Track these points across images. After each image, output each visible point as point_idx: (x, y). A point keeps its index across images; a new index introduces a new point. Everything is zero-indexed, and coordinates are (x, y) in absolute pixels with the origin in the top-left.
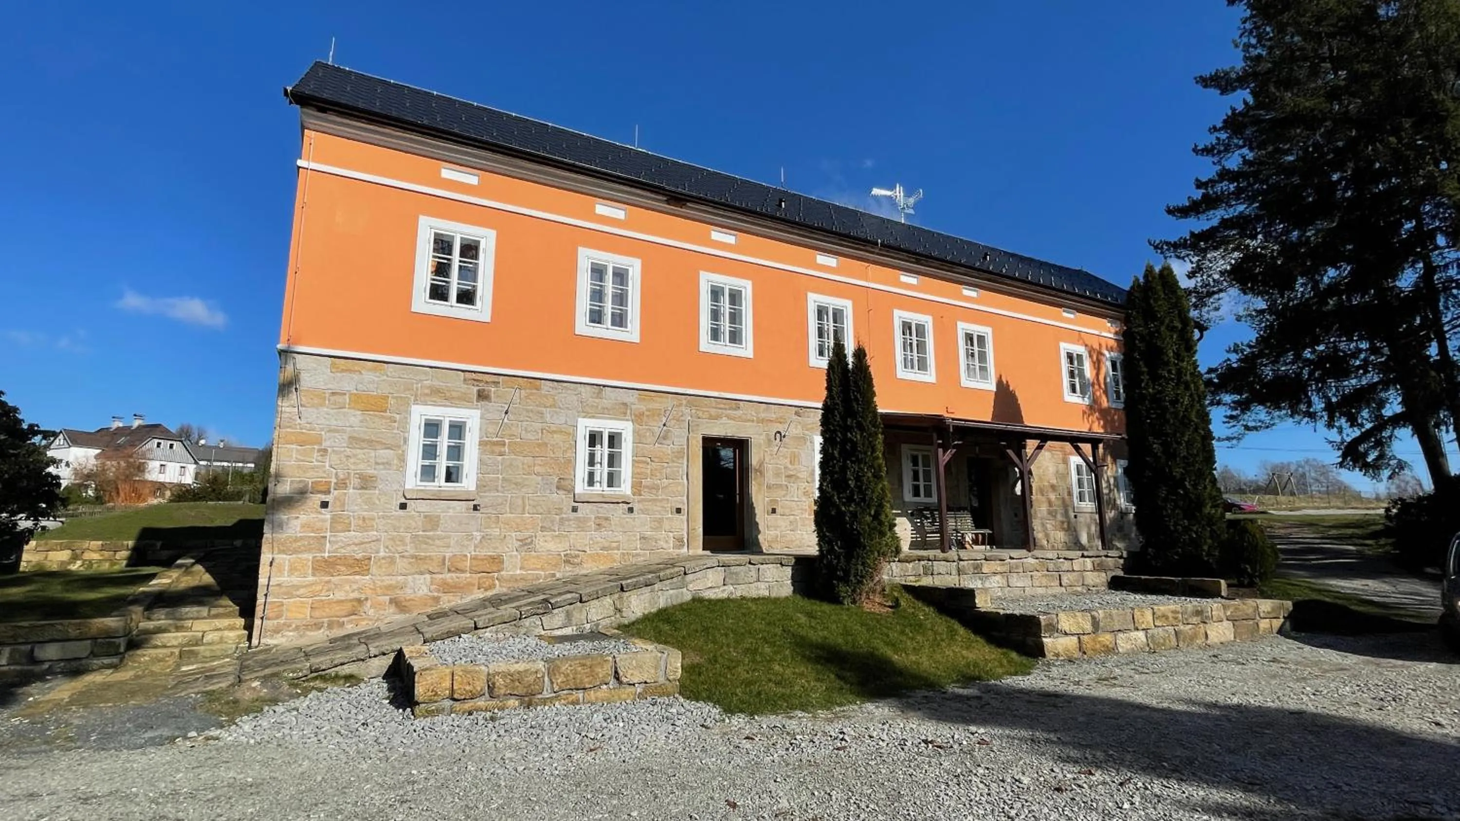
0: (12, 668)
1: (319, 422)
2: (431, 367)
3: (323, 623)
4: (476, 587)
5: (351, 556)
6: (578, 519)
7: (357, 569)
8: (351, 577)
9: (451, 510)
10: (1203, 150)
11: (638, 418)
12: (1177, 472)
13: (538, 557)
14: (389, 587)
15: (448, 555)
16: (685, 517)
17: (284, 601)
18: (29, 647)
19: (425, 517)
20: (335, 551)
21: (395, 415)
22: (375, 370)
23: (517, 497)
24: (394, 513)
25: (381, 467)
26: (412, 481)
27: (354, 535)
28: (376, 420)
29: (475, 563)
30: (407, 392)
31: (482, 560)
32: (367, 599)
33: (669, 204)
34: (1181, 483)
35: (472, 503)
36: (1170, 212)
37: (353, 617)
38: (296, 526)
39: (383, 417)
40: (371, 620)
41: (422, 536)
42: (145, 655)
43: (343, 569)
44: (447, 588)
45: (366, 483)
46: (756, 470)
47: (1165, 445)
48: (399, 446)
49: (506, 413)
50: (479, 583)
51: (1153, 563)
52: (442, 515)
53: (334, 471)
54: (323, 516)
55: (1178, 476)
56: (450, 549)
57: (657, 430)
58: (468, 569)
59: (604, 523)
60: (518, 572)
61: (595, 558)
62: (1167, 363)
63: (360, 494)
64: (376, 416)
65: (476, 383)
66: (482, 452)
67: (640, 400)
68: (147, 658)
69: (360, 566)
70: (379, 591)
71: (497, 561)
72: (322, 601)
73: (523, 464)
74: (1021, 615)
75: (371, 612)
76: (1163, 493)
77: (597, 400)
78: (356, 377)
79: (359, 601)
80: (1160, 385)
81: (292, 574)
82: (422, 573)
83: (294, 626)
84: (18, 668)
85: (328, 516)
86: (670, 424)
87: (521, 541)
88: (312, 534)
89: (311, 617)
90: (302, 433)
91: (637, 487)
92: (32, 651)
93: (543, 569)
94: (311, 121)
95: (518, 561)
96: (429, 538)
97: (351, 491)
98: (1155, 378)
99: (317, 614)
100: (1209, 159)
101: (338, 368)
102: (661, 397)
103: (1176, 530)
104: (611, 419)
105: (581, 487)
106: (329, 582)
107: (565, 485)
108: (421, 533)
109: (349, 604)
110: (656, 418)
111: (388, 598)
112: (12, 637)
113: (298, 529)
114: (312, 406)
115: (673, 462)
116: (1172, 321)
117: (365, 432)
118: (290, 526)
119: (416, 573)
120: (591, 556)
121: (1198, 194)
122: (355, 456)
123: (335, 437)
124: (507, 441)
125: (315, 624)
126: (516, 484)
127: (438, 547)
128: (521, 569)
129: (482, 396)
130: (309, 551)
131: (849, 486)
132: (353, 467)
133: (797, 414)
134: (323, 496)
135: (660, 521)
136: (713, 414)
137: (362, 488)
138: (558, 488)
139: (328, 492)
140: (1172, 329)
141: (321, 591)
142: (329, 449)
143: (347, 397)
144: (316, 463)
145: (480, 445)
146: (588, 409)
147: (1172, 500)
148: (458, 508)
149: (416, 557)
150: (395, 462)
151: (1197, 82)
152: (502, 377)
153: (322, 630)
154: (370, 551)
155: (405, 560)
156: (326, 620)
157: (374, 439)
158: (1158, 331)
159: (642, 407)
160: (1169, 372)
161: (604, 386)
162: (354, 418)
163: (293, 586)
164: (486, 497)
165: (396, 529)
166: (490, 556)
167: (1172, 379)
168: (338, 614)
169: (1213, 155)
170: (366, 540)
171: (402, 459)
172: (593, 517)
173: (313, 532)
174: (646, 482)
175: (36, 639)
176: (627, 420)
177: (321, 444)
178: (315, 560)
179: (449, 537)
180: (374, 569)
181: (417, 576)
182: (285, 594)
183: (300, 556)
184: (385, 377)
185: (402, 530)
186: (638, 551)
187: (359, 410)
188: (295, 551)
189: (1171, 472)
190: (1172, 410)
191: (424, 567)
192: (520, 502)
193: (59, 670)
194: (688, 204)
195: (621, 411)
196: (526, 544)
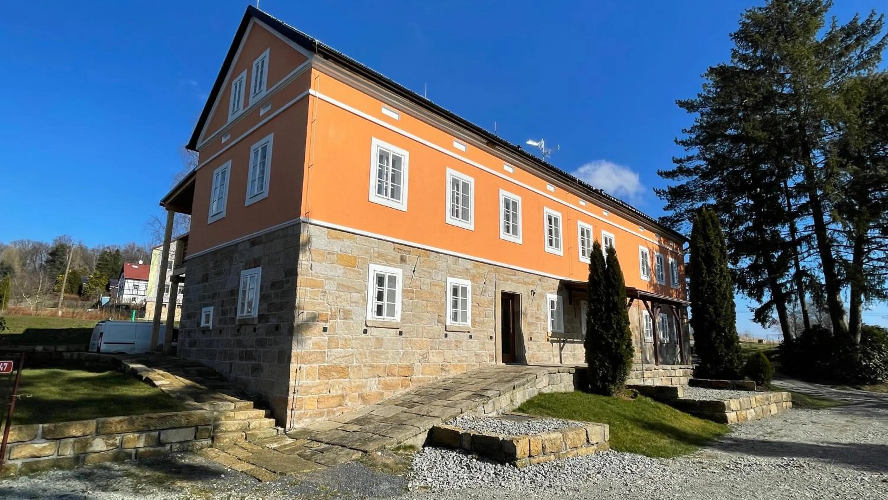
0: (147, 449)
1: (322, 273)
2: (378, 239)
3: (324, 412)
4: (400, 386)
5: (339, 365)
6: (447, 342)
7: (342, 374)
8: (339, 380)
9: (388, 335)
10: (680, 142)
11: (473, 279)
12: (722, 324)
13: (430, 366)
14: (358, 387)
15: (387, 364)
16: (494, 341)
17: (303, 397)
18: (157, 433)
19: (376, 339)
20: (331, 362)
21: (360, 270)
22: (351, 239)
23: (419, 327)
24: (361, 336)
25: (354, 304)
26: (371, 315)
27: (340, 350)
28: (351, 272)
29: (400, 370)
30: (367, 255)
31: (404, 368)
32: (347, 395)
33: (488, 145)
34: (723, 330)
35: (398, 330)
36: (660, 174)
37: (339, 407)
38: (310, 344)
39: (354, 271)
40: (349, 409)
41: (374, 351)
42: (226, 438)
43: (335, 374)
44: (388, 387)
45: (347, 315)
46: (524, 314)
47: (715, 309)
48: (363, 290)
49: (414, 271)
50: (402, 384)
51: (710, 372)
52: (384, 337)
53: (329, 307)
54: (323, 338)
55: (722, 326)
56: (389, 361)
57: (481, 286)
58: (397, 374)
59: (458, 344)
60: (421, 376)
61: (455, 367)
62: (715, 265)
63: (344, 322)
64: (351, 269)
65: (400, 251)
66: (403, 296)
67: (475, 267)
68: (227, 440)
69: (343, 372)
70: (353, 389)
71: (410, 368)
72: (324, 396)
73: (422, 305)
74: (711, 401)
75: (349, 404)
76: (714, 335)
77: (455, 266)
78: (340, 243)
79: (343, 396)
80: (712, 276)
81: (308, 378)
82: (374, 377)
83: (309, 414)
84: (151, 449)
85: (327, 338)
86: (487, 282)
87: (422, 355)
88: (318, 350)
89: (318, 408)
90: (313, 279)
91: (473, 321)
92: (159, 435)
93: (432, 374)
94: (317, 63)
95: (421, 369)
96: (378, 353)
97: (339, 320)
98: (710, 272)
99: (321, 406)
100: (683, 148)
101: (331, 236)
102: (483, 266)
103: (721, 355)
104: (461, 278)
105: (449, 322)
106: (327, 383)
107: (441, 321)
108: (374, 350)
109: (337, 399)
110: (481, 279)
111: (357, 393)
112: (146, 426)
113: (311, 346)
114: (318, 261)
115: (488, 307)
116: (717, 243)
117: (346, 281)
118: (307, 344)
119: (371, 377)
120: (454, 366)
121: (675, 166)
122: (340, 296)
123: (330, 283)
124: (414, 290)
125: (320, 413)
126: (419, 318)
127: (383, 359)
128: (422, 374)
129: (403, 260)
130: (316, 361)
131: (613, 327)
132: (340, 304)
133: (540, 280)
134: (324, 324)
135: (483, 344)
136: (506, 278)
137: (345, 319)
138: (438, 322)
139: (326, 321)
140: (717, 246)
141: (323, 390)
142: (327, 291)
143: (336, 256)
144: (320, 301)
145: (402, 292)
146: (451, 271)
147: (719, 339)
148: (392, 333)
149: (372, 366)
150: (361, 301)
151: (677, 103)
152: (412, 248)
153: (324, 417)
154: (349, 361)
155: (366, 368)
156: (325, 410)
157: (350, 285)
158: (711, 247)
159: (473, 271)
160: (717, 269)
161: (459, 257)
162: (340, 270)
163: (308, 386)
164: (406, 326)
165: (362, 347)
166: (407, 365)
167: (718, 274)
168: (333, 405)
169: (685, 146)
170: (347, 354)
171: (365, 301)
172: (454, 340)
173: (319, 348)
174: (477, 319)
175: (162, 427)
176: (468, 279)
177: (323, 288)
178: (320, 367)
179: (388, 353)
180: (351, 375)
181: (371, 379)
182: (304, 392)
183: (312, 365)
184: (355, 244)
185: (365, 348)
186: (474, 363)
187: (341, 265)
188: (309, 362)
189: (718, 323)
190: (718, 290)
191: (376, 373)
192: (421, 329)
193: (176, 450)
194: (497, 147)
195: (465, 273)
196: (425, 357)
